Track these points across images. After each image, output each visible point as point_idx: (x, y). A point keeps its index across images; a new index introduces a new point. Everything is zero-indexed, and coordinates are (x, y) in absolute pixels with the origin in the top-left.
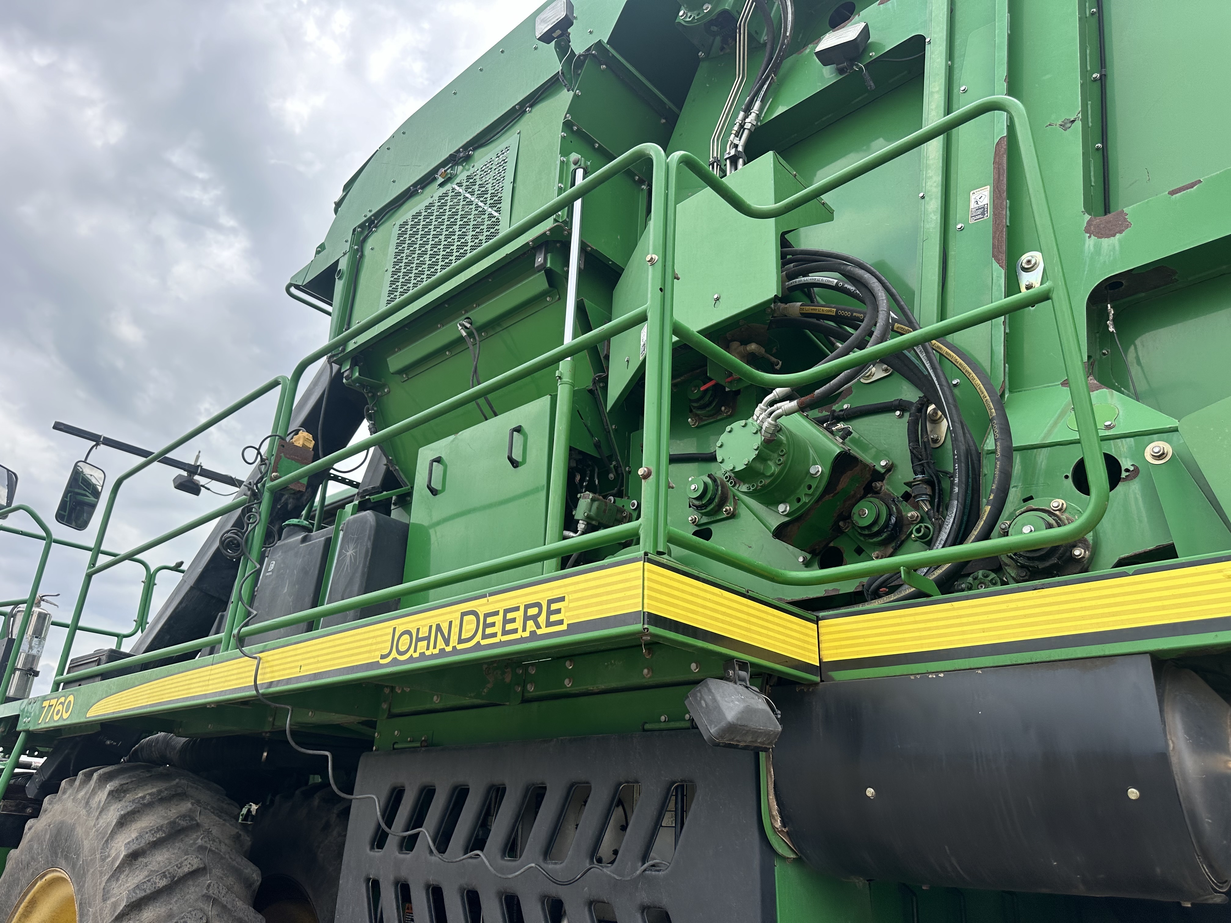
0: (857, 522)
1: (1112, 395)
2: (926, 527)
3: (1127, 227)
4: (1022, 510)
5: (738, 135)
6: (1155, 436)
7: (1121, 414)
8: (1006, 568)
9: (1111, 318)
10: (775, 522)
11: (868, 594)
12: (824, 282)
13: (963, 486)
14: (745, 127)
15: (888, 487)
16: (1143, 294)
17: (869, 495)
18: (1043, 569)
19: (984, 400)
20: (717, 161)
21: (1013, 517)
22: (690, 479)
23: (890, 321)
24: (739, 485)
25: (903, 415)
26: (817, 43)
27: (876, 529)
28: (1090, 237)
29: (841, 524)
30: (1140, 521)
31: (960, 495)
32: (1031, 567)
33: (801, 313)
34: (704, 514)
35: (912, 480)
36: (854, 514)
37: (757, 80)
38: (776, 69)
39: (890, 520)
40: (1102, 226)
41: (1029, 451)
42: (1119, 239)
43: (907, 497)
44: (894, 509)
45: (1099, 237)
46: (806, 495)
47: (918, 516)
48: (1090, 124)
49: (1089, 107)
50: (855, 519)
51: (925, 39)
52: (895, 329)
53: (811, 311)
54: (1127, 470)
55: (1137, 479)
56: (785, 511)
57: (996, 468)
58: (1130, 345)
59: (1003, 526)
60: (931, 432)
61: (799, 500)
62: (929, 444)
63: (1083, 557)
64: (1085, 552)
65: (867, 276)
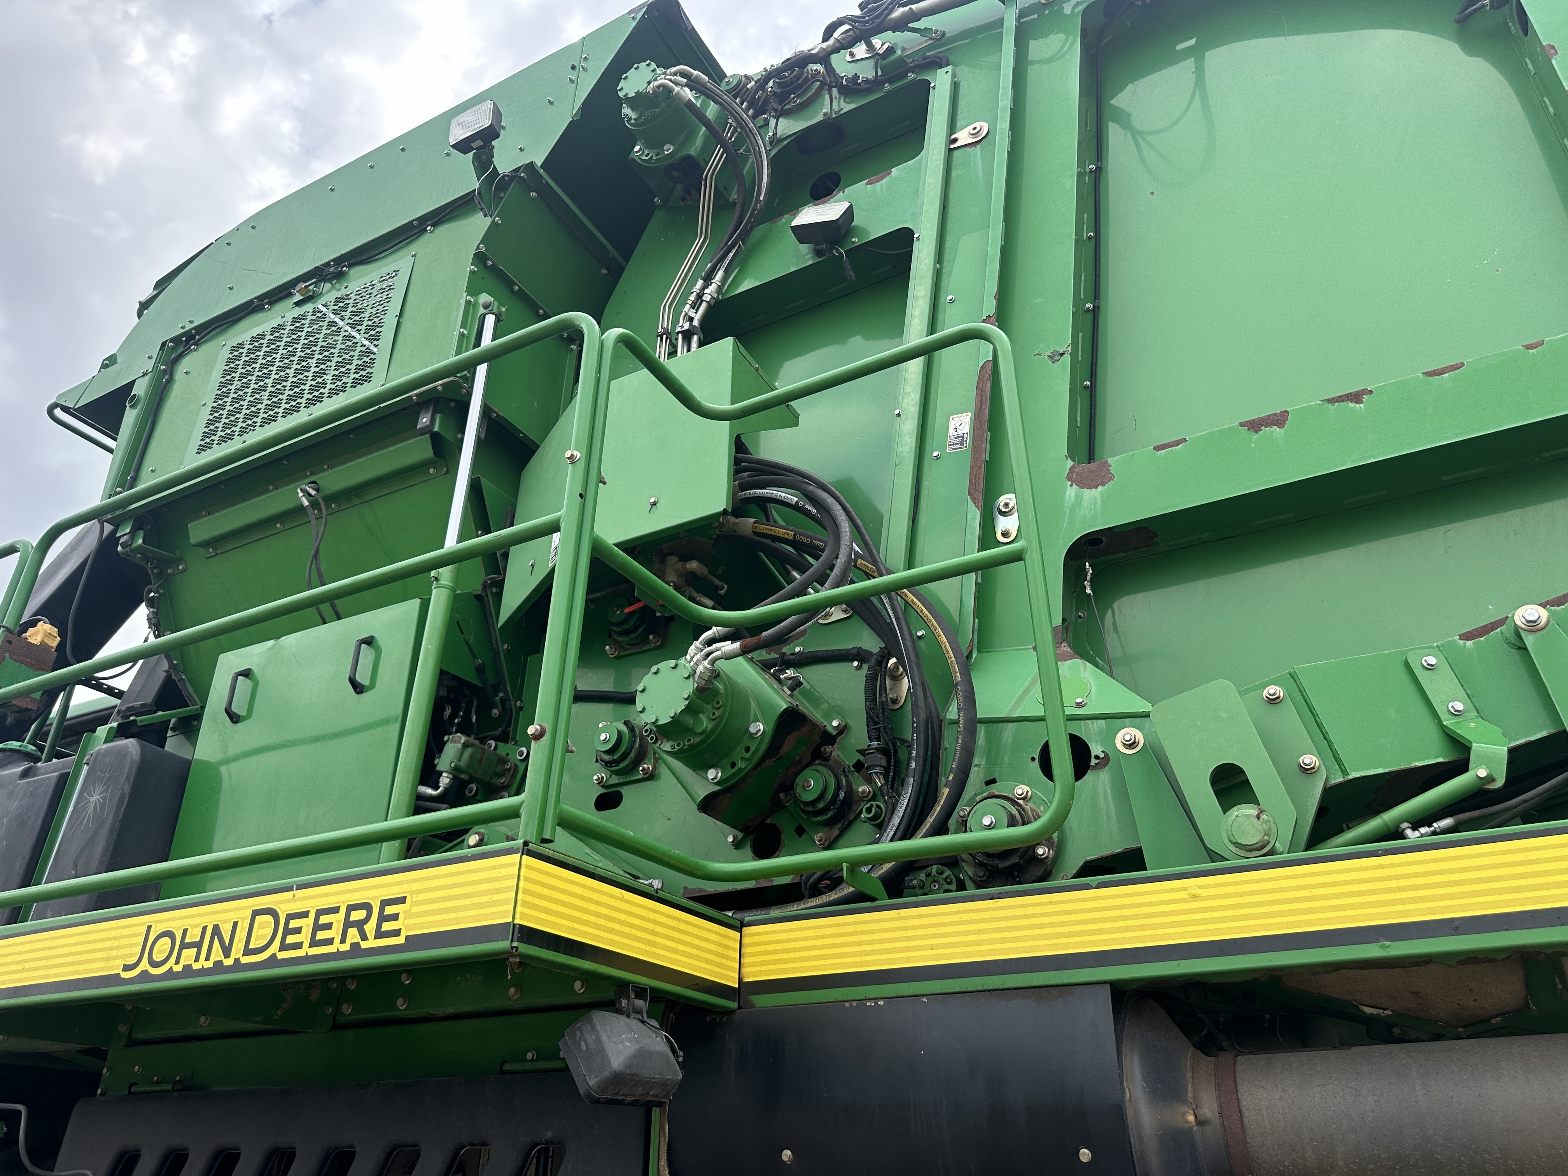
0: (800, 795)
1: (1085, 667)
2: (878, 806)
3: (1111, 479)
4: (984, 795)
5: (695, 306)
6: (1127, 721)
7: (1093, 690)
8: (963, 864)
9: (1089, 578)
10: (702, 792)
11: (806, 888)
12: (782, 499)
13: (921, 761)
14: (703, 298)
15: (839, 753)
16: (1123, 554)
17: (817, 762)
18: (1003, 868)
19: (949, 662)
20: (666, 332)
21: (973, 804)
22: (601, 725)
23: (853, 557)
24: (662, 742)
25: (861, 665)
26: (795, 215)
27: (821, 805)
28: (1071, 485)
29: (782, 796)
30: (1109, 818)
31: (917, 773)
32: (990, 866)
33: (753, 532)
34: (613, 772)
35: (866, 747)
36: (797, 784)
37: (722, 245)
38: (745, 236)
39: (838, 794)
40: (1085, 475)
41: (995, 725)
42: (1101, 492)
43: (859, 766)
44: (844, 781)
45: (1081, 487)
46: (742, 759)
47: (869, 791)
48: (1080, 359)
49: (1080, 339)
50: (798, 791)
51: (914, 234)
52: (858, 565)
53: (765, 531)
54: (1097, 757)
55: (1107, 768)
56: (715, 778)
57: (957, 743)
58: (1108, 609)
59: (962, 814)
60: (891, 689)
61: (733, 765)
62: (888, 705)
63: (1047, 857)
64: (1049, 851)
65: (830, 500)
